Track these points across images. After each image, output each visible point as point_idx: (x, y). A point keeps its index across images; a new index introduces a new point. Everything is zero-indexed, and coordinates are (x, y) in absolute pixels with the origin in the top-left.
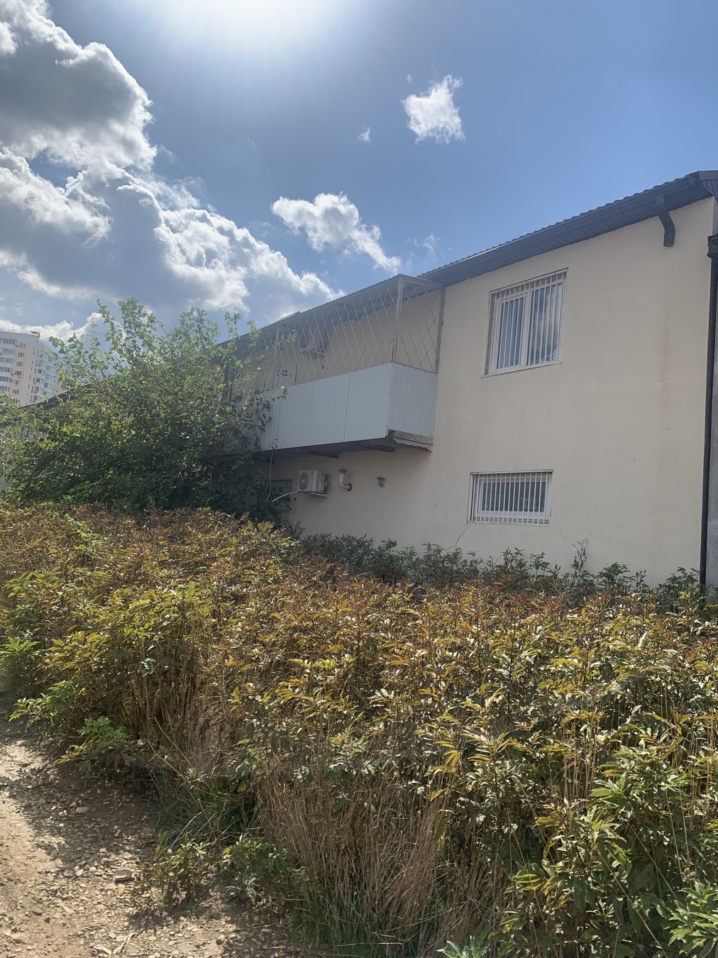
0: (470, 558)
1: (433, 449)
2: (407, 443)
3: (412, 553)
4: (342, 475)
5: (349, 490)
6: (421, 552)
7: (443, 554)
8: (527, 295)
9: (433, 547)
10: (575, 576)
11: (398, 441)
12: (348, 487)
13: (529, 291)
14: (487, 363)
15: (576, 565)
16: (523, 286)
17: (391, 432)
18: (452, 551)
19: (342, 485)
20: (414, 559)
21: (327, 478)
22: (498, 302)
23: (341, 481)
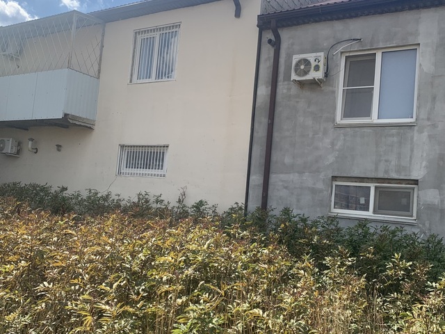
0: (117, 198)
1: (96, 128)
2: (77, 123)
3: (78, 195)
4: (30, 142)
5: (35, 153)
6: (85, 195)
7: (99, 195)
8: (157, 35)
9: (93, 191)
10: (178, 208)
11: (71, 121)
12: (35, 151)
13: (158, 33)
14: (131, 75)
15: (179, 201)
16: (154, 30)
17: (66, 115)
18: (105, 194)
19: (31, 149)
20: (80, 198)
21: (19, 144)
22: (139, 38)
23: (30, 146)
